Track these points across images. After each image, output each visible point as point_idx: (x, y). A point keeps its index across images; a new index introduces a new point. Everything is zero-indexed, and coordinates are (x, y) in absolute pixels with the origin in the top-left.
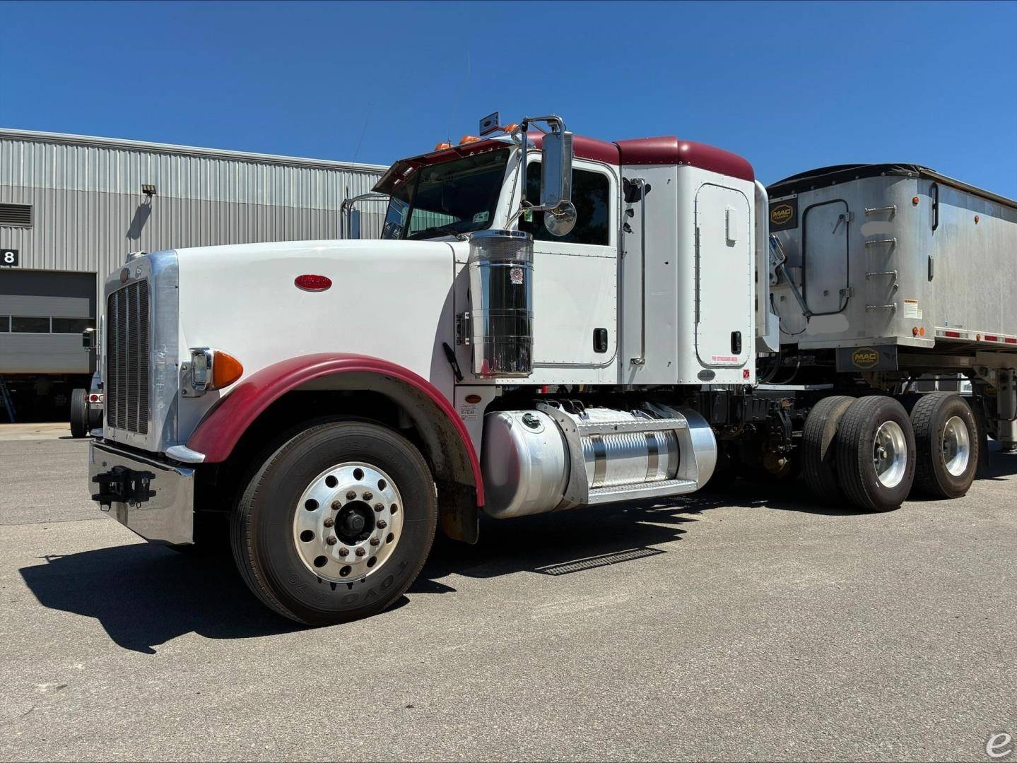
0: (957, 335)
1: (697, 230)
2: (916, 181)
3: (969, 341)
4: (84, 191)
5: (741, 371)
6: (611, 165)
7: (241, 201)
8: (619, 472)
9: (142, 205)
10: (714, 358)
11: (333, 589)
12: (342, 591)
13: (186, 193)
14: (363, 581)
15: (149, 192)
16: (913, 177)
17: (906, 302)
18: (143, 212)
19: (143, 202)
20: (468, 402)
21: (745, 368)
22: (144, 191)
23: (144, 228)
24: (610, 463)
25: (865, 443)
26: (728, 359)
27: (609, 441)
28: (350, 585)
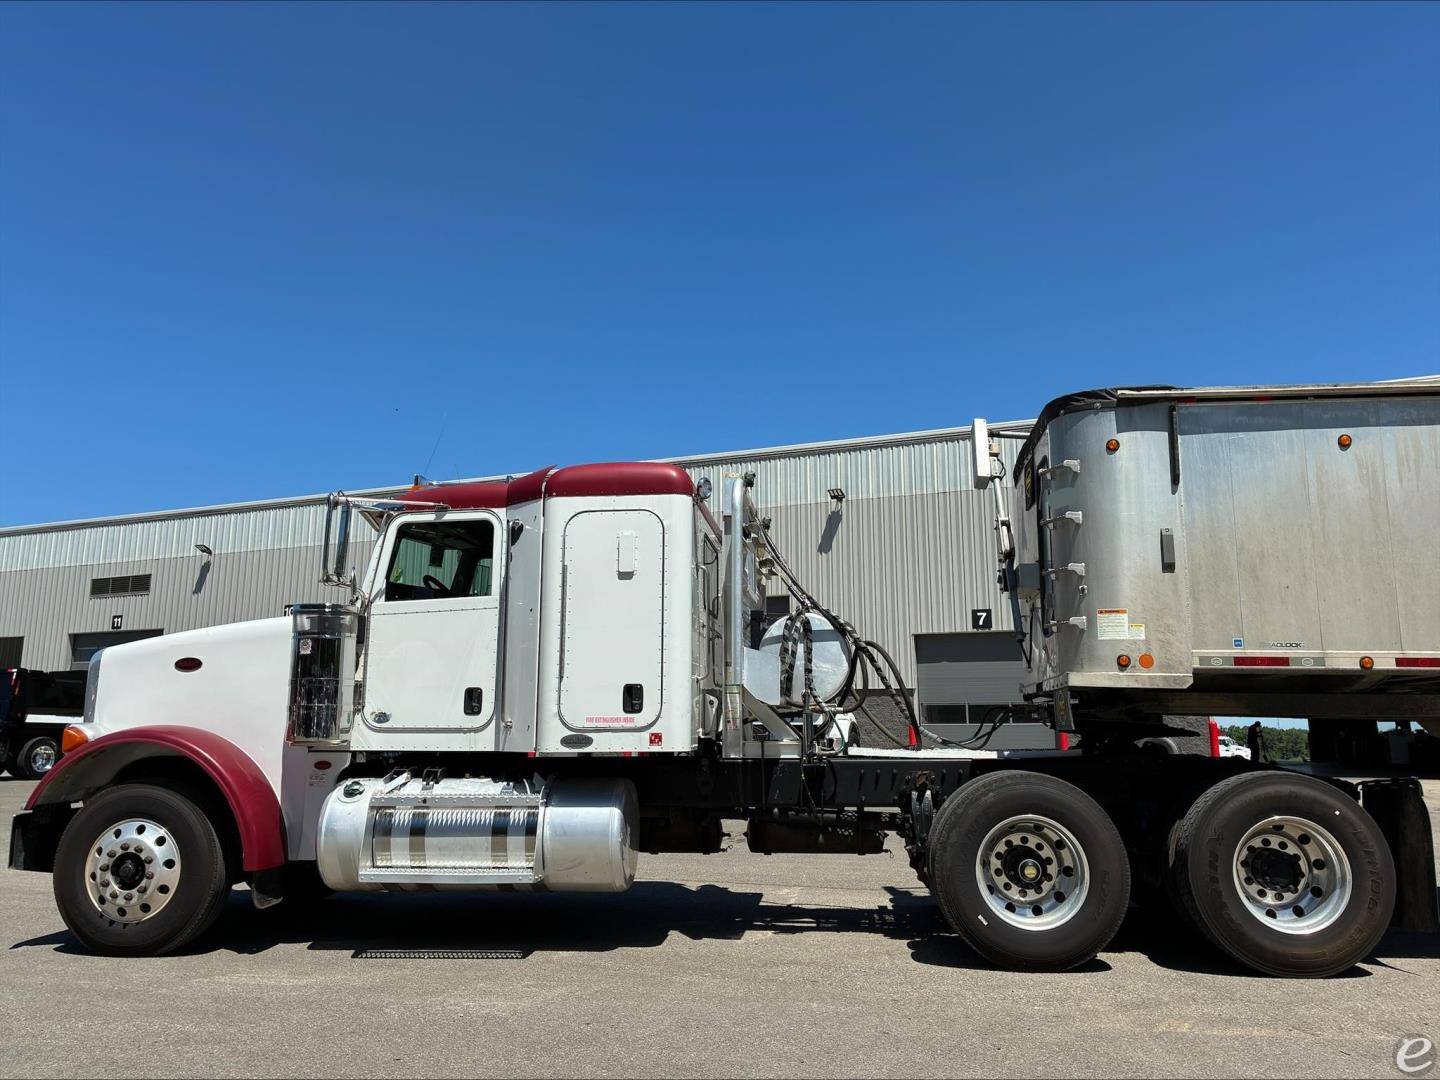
0: (1285, 661)
1: (564, 568)
2: (1113, 413)
3: (1326, 670)
4: (776, 507)
5: (646, 735)
6: (494, 510)
7: (941, 490)
8: (443, 852)
9: (833, 513)
10: (590, 720)
11: (110, 925)
12: (117, 928)
13: (878, 492)
14: (137, 924)
15: (838, 496)
16: (1106, 408)
17: (1101, 612)
18: (834, 520)
19: (833, 509)
20: (319, 768)
21: (654, 730)
22: (832, 497)
23: (835, 540)
24: (428, 840)
25: (949, 848)
26: (617, 720)
27: (435, 816)
28: (125, 925)
